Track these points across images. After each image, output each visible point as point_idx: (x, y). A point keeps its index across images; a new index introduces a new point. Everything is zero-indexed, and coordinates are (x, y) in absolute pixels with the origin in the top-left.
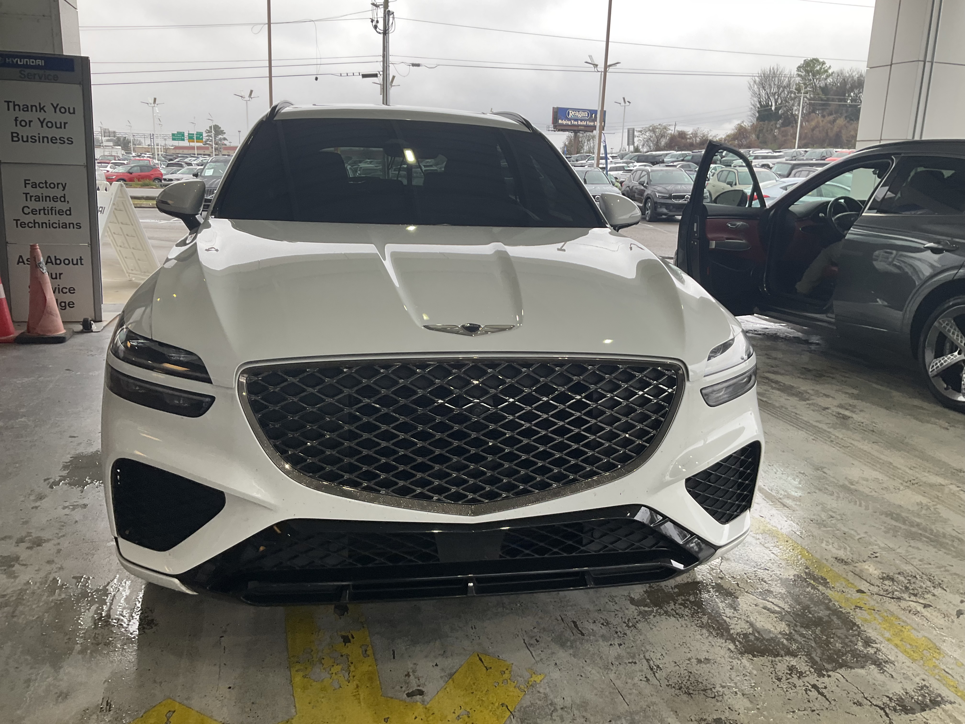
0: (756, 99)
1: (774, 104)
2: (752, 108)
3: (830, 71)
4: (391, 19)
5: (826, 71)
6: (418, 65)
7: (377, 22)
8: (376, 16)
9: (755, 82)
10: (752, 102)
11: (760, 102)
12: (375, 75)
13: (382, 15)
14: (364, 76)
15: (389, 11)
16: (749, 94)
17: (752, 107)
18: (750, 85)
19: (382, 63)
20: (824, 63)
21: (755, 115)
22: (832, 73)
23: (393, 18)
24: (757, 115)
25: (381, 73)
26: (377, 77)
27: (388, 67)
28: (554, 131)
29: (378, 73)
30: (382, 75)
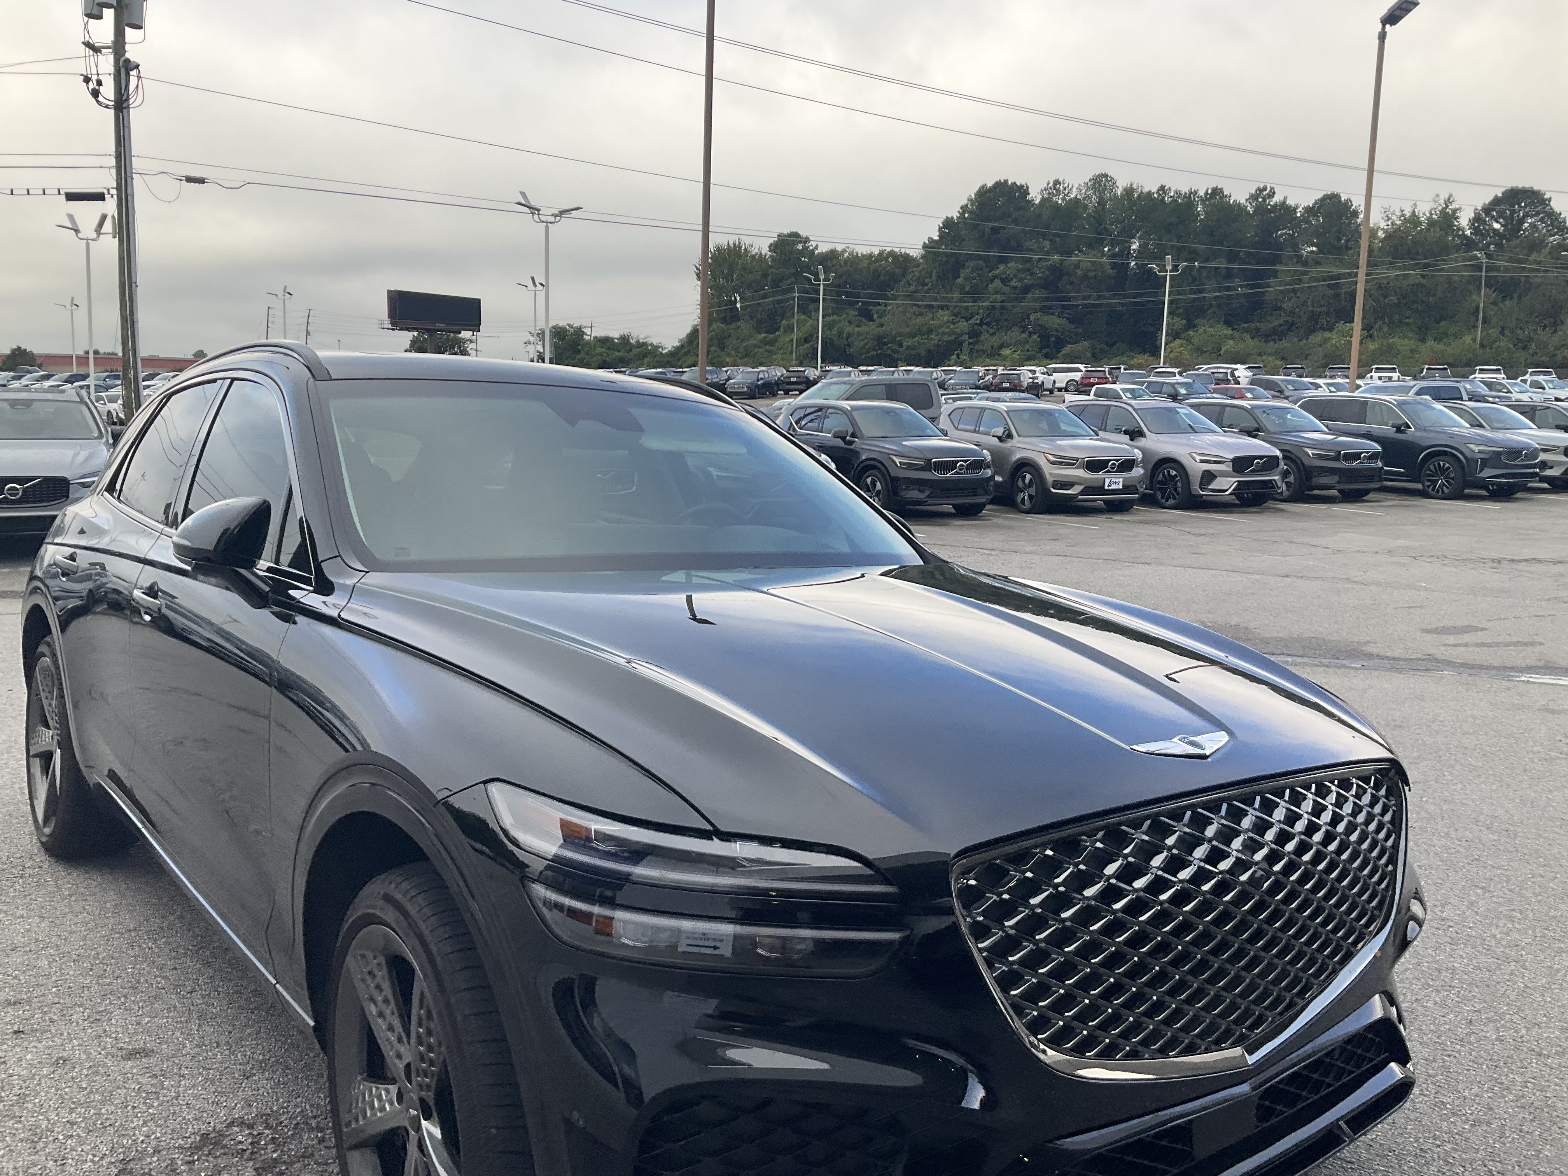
1: (738, 299)
3: (818, 252)
4: (133, 81)
6: (201, 181)
7: (99, 83)
8: (94, 71)
12: (100, 197)
13: (112, 70)
14: (71, 197)
15: (127, 61)
19: (114, 171)
20: (808, 239)
22: (821, 255)
23: (139, 77)
25: (114, 192)
26: (103, 199)
27: (129, 179)
28: (393, 329)
29: (106, 192)
30: (115, 197)
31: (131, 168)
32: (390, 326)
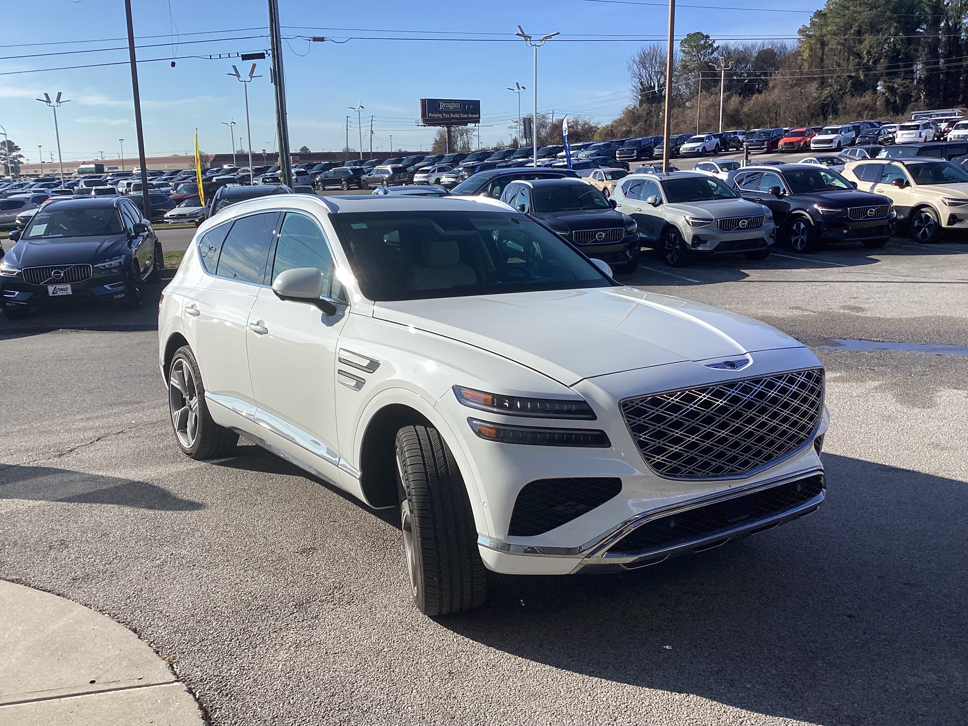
0: (637, 80)
1: (656, 85)
2: (633, 91)
3: (715, 45)
5: (711, 45)
6: (322, 39)
9: (634, 61)
10: (633, 83)
11: (642, 84)
12: (261, 56)
14: (245, 57)
16: (629, 74)
17: (633, 88)
18: (630, 65)
19: (270, 38)
20: (707, 37)
21: (638, 98)
22: (718, 47)
24: (640, 97)
25: (270, 52)
26: (264, 58)
27: (279, 43)
28: (425, 126)
29: (265, 53)
30: (271, 55)
31: (280, 35)
32: (423, 124)
